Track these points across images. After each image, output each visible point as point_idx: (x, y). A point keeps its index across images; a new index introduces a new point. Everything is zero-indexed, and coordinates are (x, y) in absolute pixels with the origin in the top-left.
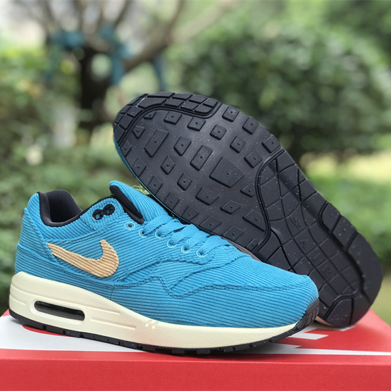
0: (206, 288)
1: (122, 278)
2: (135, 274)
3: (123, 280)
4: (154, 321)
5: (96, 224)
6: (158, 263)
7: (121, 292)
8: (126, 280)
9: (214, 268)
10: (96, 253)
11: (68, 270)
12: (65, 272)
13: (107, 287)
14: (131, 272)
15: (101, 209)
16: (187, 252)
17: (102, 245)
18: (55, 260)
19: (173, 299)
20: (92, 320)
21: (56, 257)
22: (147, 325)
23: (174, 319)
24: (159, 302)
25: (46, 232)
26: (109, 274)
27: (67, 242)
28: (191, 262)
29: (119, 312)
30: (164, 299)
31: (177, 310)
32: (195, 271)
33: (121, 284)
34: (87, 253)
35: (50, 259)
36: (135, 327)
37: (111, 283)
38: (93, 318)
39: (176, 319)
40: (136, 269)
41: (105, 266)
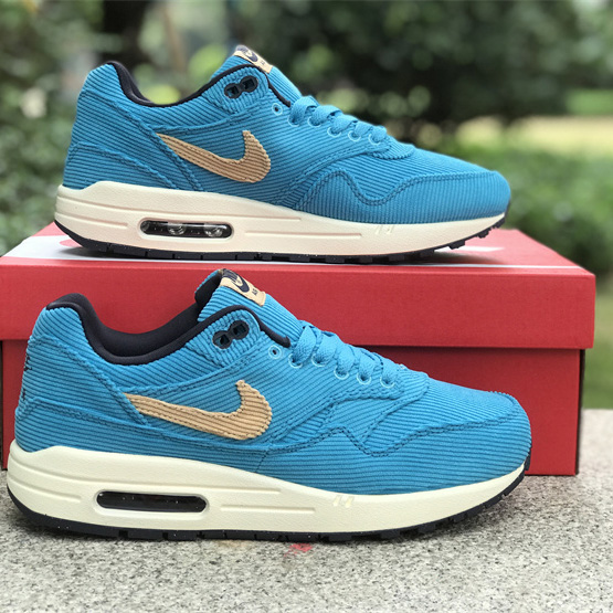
0: (419, 434)
1: (280, 437)
2: (299, 428)
3: (281, 440)
4: (345, 496)
5: (224, 355)
6: (331, 406)
7: (284, 458)
8: (286, 440)
9: (412, 402)
10: (230, 401)
11: (173, 435)
12: (164, 438)
13: (253, 453)
14: (294, 425)
15: (226, 329)
16: (368, 383)
17: (239, 389)
18: (145, 421)
19: (372, 459)
20: (223, 509)
21: (145, 415)
22: (335, 504)
23: (380, 488)
24: (353, 466)
25: (120, 376)
26: (258, 433)
27: (170, 389)
28: (379, 398)
29: (278, 490)
30: (360, 460)
31: (385, 473)
32: (391, 410)
33: (281, 446)
34: (210, 404)
35: (134, 419)
36: (313, 509)
37: (265, 447)
38: (224, 506)
39: (384, 488)
40: (302, 420)
41: (248, 421)
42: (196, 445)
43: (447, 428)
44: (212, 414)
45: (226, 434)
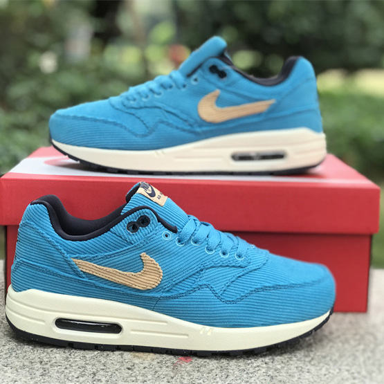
0: (257, 290)
1: (167, 289)
2: (181, 284)
3: (168, 291)
4: (208, 328)
5: (133, 237)
6: (202, 270)
7: (167, 303)
8: (171, 291)
9: (255, 270)
10: (137, 265)
11: (101, 285)
12: (96, 287)
13: (151, 298)
14: (176, 282)
15: (135, 221)
16: (227, 257)
17: (142, 258)
18: (84, 276)
19: (226, 305)
20: (132, 332)
21: (84, 272)
22: (201, 333)
23: (230, 324)
24: (213, 309)
25: (69, 247)
26: (154, 286)
27: (100, 257)
28: (234, 266)
29: (166, 322)
30: (217, 306)
31: (233, 314)
32: (240, 275)
33: (168, 295)
34: (124, 267)
35: (78, 275)
36: (187, 335)
37: (158, 295)
38: (133, 330)
39: (232, 323)
40: (182, 279)
42: (115, 292)
43: (276, 287)
44: (125, 273)
45: (134, 286)
